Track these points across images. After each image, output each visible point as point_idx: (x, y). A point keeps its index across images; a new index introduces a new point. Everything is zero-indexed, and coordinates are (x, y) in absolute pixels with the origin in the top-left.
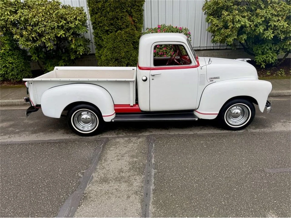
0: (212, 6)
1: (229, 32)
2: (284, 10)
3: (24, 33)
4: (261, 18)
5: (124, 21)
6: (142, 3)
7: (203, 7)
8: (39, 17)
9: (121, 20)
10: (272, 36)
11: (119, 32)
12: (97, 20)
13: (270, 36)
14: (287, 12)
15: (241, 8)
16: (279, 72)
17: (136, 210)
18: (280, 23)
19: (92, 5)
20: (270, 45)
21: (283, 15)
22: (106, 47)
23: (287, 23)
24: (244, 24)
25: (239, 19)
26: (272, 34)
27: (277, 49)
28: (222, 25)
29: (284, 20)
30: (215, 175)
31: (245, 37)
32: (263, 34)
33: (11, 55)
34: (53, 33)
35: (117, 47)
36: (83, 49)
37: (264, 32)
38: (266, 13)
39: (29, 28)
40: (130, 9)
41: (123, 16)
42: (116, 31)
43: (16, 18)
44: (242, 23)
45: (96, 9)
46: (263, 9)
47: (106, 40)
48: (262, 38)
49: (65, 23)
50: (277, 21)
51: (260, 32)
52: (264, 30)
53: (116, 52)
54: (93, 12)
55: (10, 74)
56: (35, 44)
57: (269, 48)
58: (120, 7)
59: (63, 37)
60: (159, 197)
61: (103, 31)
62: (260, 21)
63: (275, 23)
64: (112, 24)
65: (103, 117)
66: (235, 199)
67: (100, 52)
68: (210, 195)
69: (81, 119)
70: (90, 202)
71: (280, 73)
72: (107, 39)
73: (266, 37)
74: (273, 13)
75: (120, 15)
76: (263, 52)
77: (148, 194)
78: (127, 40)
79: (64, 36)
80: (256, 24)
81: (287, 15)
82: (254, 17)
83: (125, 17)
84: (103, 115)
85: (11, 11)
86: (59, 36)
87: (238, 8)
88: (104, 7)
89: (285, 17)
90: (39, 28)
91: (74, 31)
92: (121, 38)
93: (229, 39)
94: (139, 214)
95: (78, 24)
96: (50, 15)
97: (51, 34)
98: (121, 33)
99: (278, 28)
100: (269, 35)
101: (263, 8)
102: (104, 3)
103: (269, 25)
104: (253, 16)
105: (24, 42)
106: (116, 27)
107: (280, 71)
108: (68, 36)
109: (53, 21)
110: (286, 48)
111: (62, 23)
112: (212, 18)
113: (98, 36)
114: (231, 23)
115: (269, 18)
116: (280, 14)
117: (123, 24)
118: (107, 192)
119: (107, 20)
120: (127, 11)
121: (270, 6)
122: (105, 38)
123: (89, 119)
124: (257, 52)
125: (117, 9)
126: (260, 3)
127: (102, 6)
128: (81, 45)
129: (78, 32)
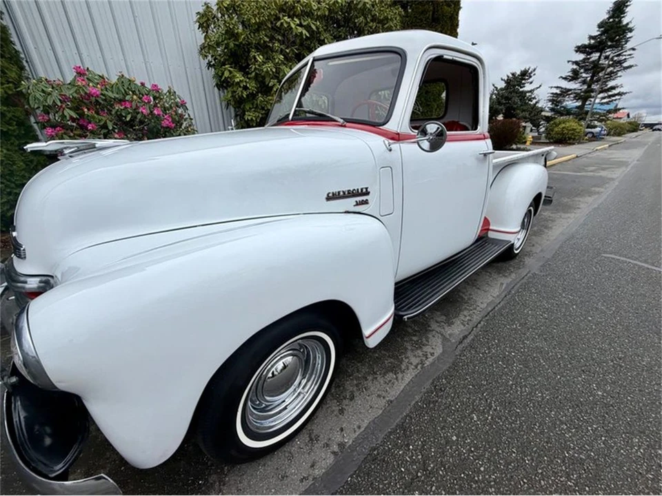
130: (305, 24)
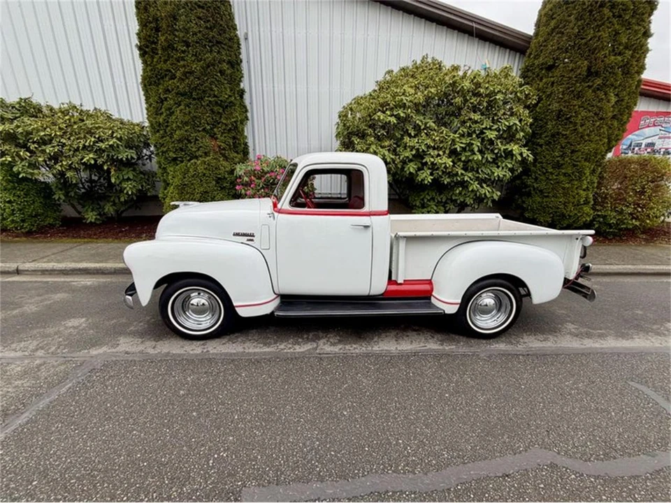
2: (447, 141)
3: (22, 153)
4: (411, 151)
5: (200, 145)
8: (51, 130)
9: (195, 144)
10: (430, 179)
11: (192, 161)
13: (426, 178)
14: (450, 143)
18: (440, 159)
21: (444, 148)
23: (451, 160)
26: (430, 175)
27: (443, 201)
29: (446, 156)
32: (417, 175)
34: (76, 157)
35: (188, 184)
36: (134, 186)
37: (418, 173)
38: (418, 142)
39: (32, 146)
40: (211, 127)
41: (198, 137)
42: (189, 161)
46: (413, 137)
47: (172, 173)
48: (416, 181)
49: (94, 142)
50: (437, 157)
51: (411, 171)
52: (419, 169)
57: (431, 199)
58: (191, 122)
59: (90, 163)
61: (168, 160)
62: (408, 154)
63: (432, 160)
64: (181, 150)
72: (174, 172)
73: (420, 180)
74: (429, 144)
75: (192, 135)
78: (204, 175)
79: (93, 162)
80: (403, 159)
82: (401, 149)
83: (202, 138)
86: (84, 161)
90: (52, 146)
91: (110, 155)
92: (195, 171)
95: (113, 144)
97: (74, 159)
98: (196, 163)
99: (438, 168)
100: (426, 176)
101: (413, 135)
103: (424, 161)
104: (398, 146)
105: (24, 169)
106: (189, 153)
108: (101, 163)
109: (79, 138)
111: (88, 142)
115: (423, 151)
116: (440, 146)
117: (199, 150)
120: (204, 130)
121: (424, 133)
122: (171, 171)
124: (414, 204)
125: (187, 126)
126: (408, 128)
127: (165, 120)
128: (129, 179)
129: (117, 157)
130: (395, 113)
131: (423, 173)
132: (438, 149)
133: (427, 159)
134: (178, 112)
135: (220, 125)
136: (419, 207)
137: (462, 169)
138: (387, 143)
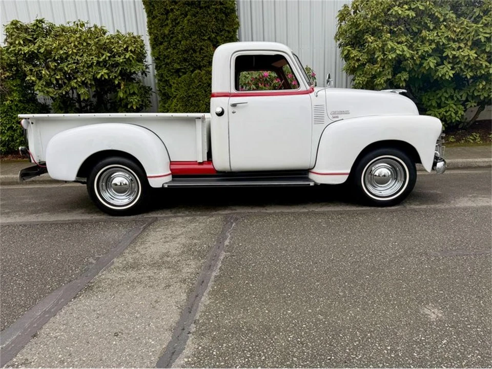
0: (349, 30)
1: (378, 68)
2: (468, 32)
3: (43, 72)
4: (430, 45)
5: (204, 55)
6: (235, 27)
7: (336, 35)
8: (68, 48)
9: (200, 53)
10: (451, 73)
11: (196, 72)
12: (161, 53)
13: (447, 73)
14: (473, 34)
15: (395, 29)
16: (471, 137)
17: (177, 302)
18: (462, 51)
19: (154, 30)
20: (451, 91)
21: (466, 39)
22: (175, 97)
23: (474, 51)
24: (401, 53)
25: (393, 46)
26: (451, 70)
27: (464, 99)
28: (366, 59)
29: (469, 48)
30: (333, 259)
31: (405, 77)
32: (436, 71)
33: (21, 110)
34: (89, 74)
35: (193, 96)
36: (138, 100)
37: (438, 68)
38: (438, 35)
39: (52, 65)
40: (216, 36)
41: (204, 46)
42: (192, 72)
43: (33, 49)
44: (398, 52)
45: (160, 37)
46: (432, 30)
47: (175, 85)
48: (435, 78)
49: (109, 57)
50: (458, 50)
51: (430, 66)
52: (438, 65)
53: (191, 104)
54: (156, 42)
55: (18, 141)
56: (60, 91)
57: (449, 97)
58: (197, 32)
59: (105, 78)
60: (224, 286)
61: (171, 72)
62: (427, 48)
63: (454, 53)
64: (185, 60)
65: (149, 179)
66: (364, 289)
67: (166, 105)
68: (318, 283)
69: (111, 185)
70: (97, 293)
71: (473, 138)
72: (177, 84)
73: (440, 75)
74: (449, 36)
75: (198, 44)
76: (440, 103)
77: (205, 281)
79: (107, 77)
80: (422, 54)
81: (473, 39)
82: (419, 43)
83: (207, 47)
84: (148, 175)
85: (25, 40)
86: (99, 76)
87: (391, 30)
88: (173, 33)
89: (471, 43)
90: (69, 64)
91: (123, 69)
92: (200, 81)
93: (379, 80)
94: (179, 308)
95: (129, 58)
96: (86, 46)
97: (87, 75)
98: (200, 73)
99: (460, 61)
100: (446, 71)
101: (432, 28)
102: (173, 27)
103: (444, 55)
104: (416, 41)
105: (42, 88)
106: (193, 64)
107: (472, 135)
108: (114, 77)
109: (91, 55)
110: (477, 96)
111: (104, 57)
112: (350, 49)
113: (164, 80)
114: (380, 53)
115: (444, 44)
116: (462, 38)
117: (203, 60)
118: (131, 281)
119: (177, 53)
120: (209, 39)
121: (443, 26)
122: (174, 83)
123: (125, 186)
124: (429, 104)
125: (194, 36)
126: (426, 21)
127: (170, 31)
128: (134, 94)
129: (130, 71)
131: (443, 68)
132: (459, 41)
133: (448, 52)
134: (186, 22)
135: (223, 33)
136: (434, 107)
137: (486, 61)
138: (403, 39)
